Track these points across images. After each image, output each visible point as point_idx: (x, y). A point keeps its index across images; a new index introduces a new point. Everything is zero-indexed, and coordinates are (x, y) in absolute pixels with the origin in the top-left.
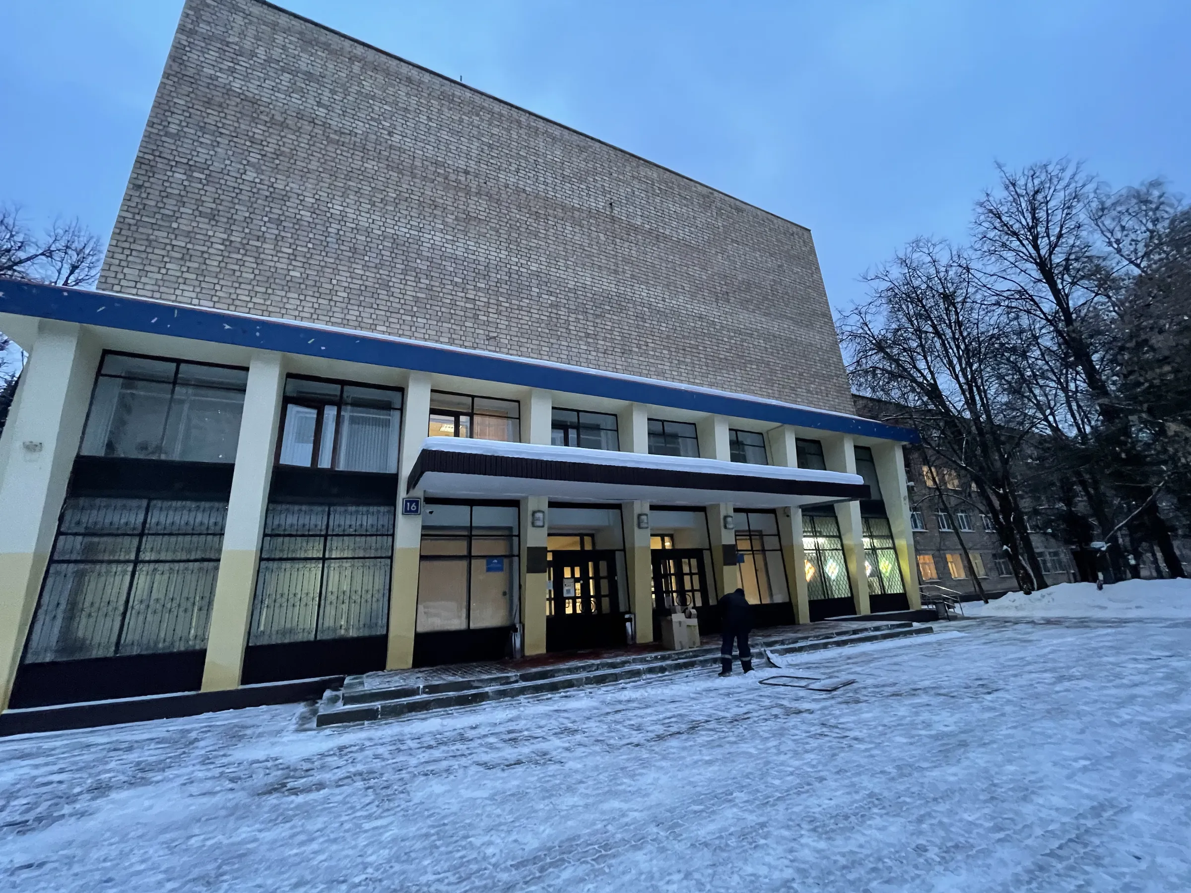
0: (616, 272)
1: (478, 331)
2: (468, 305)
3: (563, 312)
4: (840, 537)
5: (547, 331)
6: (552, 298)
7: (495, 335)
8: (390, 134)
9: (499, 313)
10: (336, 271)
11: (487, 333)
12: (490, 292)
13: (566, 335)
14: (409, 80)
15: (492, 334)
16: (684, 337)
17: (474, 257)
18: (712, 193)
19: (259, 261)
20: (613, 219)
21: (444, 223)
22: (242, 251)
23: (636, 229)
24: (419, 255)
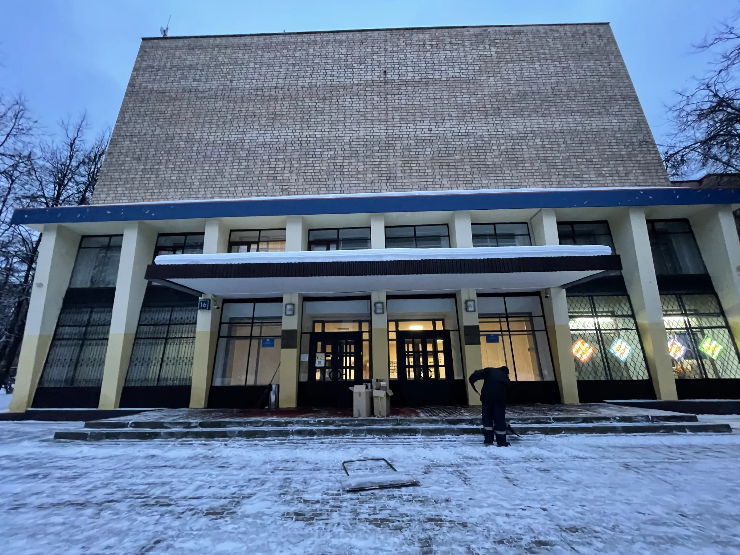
0: (386, 120)
1: (275, 187)
2: (270, 172)
3: (339, 160)
4: (633, 316)
5: (326, 177)
6: (331, 153)
7: (287, 187)
8: (231, 82)
9: (291, 172)
10: (195, 171)
11: (281, 187)
12: (286, 160)
13: (340, 176)
14: (245, 45)
15: (285, 187)
16: (449, 155)
17: (277, 140)
18: (485, 31)
19: (157, 176)
20: (386, 82)
21: (259, 124)
22: (150, 173)
23: (406, 83)
24: (242, 148)
